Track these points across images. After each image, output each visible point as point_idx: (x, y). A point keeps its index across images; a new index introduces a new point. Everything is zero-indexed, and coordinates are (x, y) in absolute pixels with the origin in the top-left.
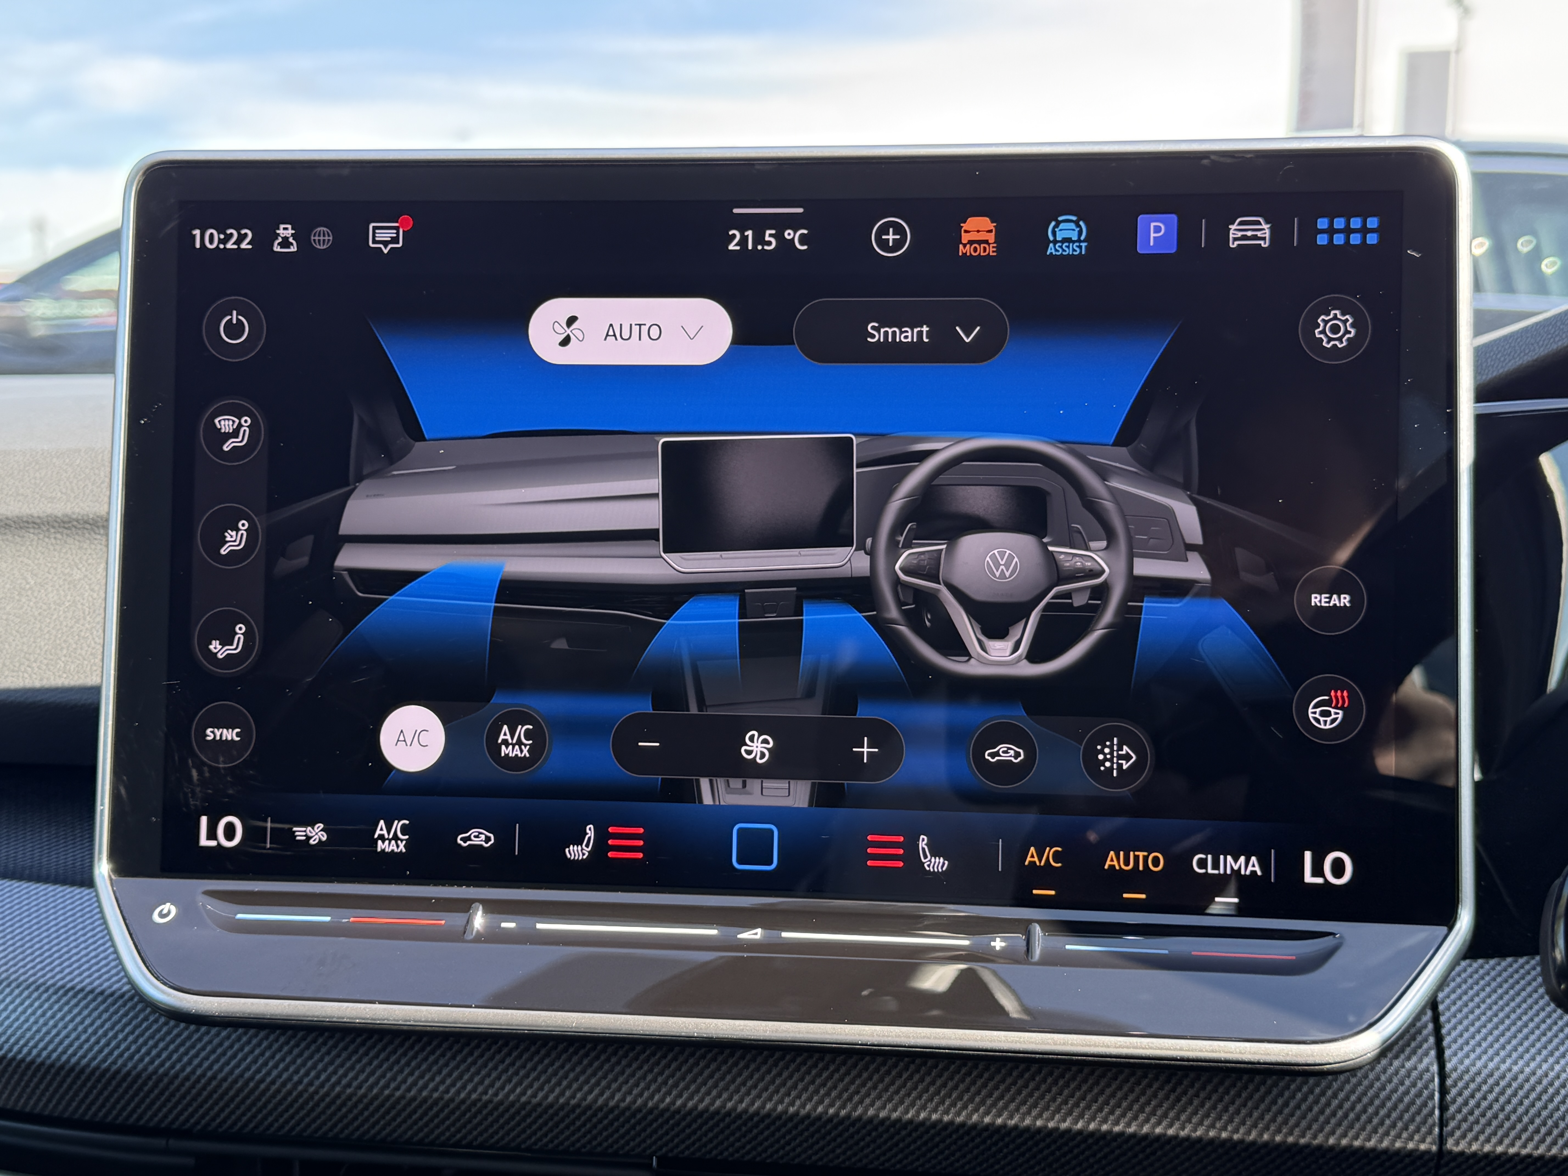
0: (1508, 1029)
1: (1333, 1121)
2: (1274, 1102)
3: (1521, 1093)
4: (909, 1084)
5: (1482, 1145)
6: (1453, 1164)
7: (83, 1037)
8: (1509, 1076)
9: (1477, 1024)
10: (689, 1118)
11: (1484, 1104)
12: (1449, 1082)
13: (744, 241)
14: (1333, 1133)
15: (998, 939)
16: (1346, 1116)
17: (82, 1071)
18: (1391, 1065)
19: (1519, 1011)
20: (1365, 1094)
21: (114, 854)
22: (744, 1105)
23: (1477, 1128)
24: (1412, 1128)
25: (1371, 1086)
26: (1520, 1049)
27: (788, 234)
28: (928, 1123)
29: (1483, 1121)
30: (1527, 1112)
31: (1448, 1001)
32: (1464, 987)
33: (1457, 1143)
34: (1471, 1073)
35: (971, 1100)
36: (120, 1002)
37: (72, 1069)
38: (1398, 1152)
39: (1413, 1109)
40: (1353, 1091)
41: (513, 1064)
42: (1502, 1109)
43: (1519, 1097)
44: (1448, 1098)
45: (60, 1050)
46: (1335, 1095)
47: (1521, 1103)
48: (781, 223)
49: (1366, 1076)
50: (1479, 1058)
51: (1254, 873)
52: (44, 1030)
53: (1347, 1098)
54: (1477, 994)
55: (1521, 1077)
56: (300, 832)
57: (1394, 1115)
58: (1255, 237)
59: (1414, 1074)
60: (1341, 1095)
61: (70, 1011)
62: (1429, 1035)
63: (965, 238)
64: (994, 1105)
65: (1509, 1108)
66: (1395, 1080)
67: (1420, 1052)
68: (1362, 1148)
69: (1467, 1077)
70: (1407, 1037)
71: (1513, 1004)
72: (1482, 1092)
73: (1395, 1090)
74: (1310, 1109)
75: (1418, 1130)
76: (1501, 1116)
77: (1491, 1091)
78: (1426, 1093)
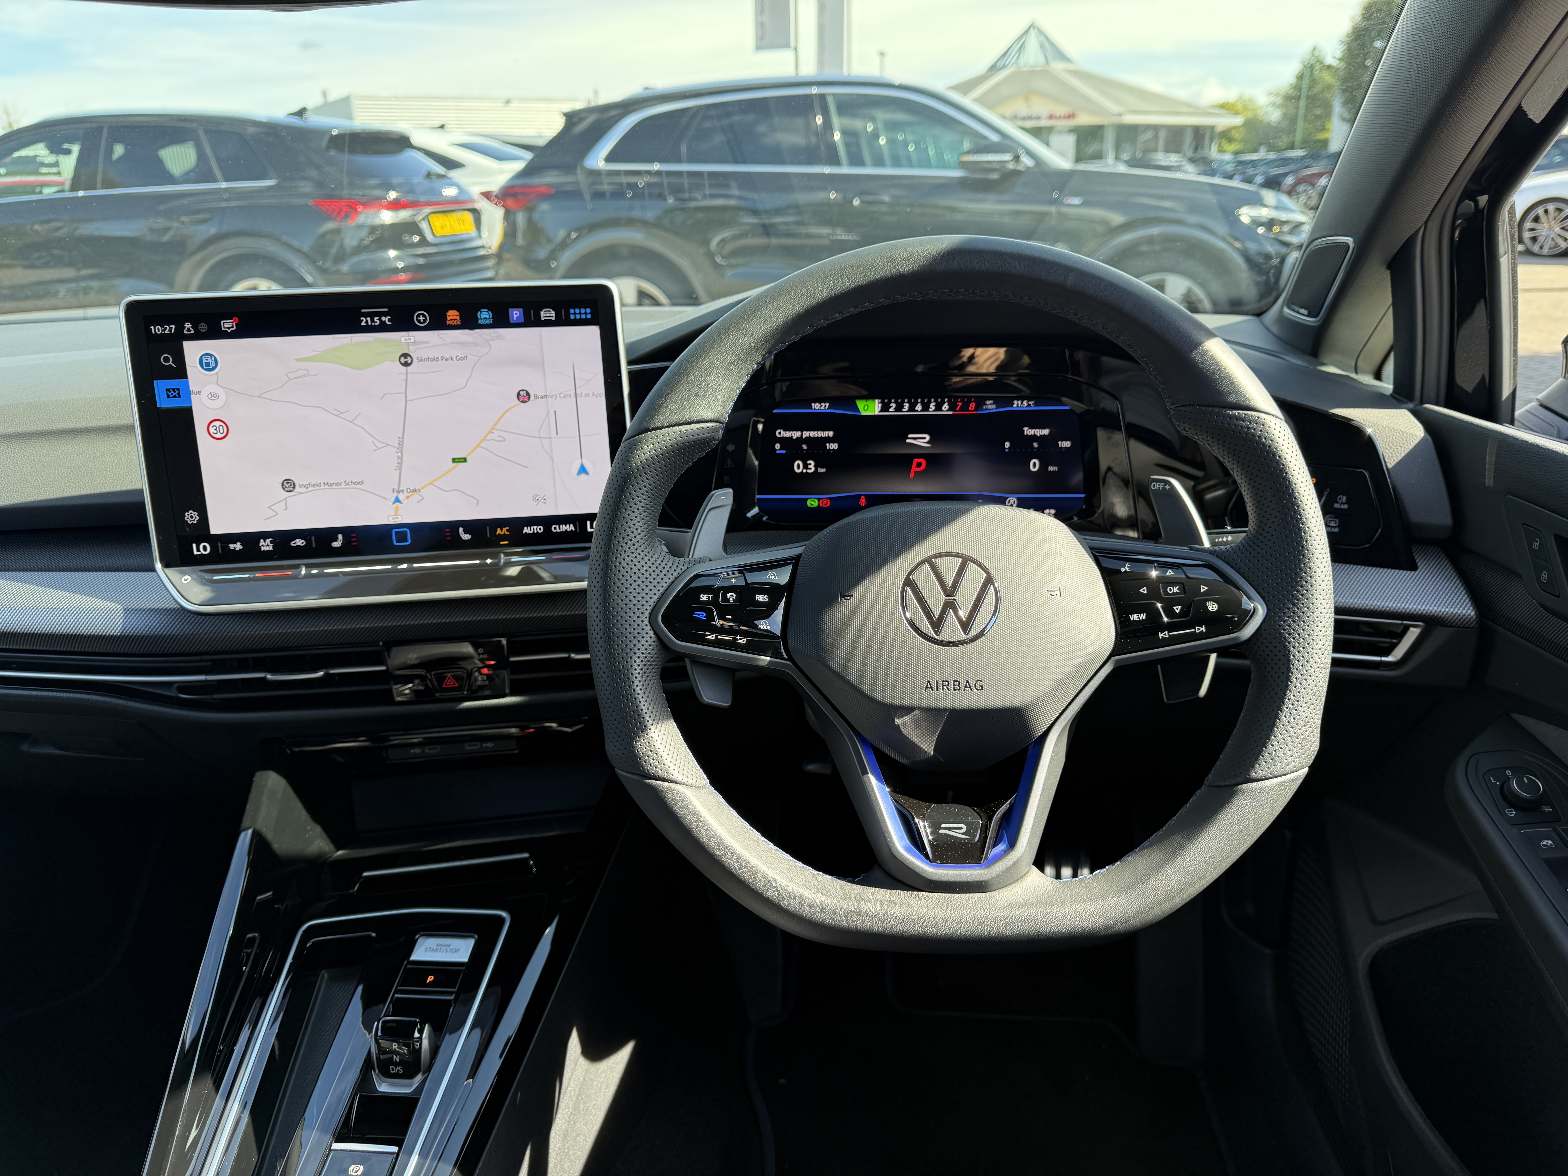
13: (367, 322)
15: (488, 560)
21: (162, 560)
27: (383, 318)
37: (160, 636)
48: (380, 315)
52: (146, 624)
56: (232, 546)
58: (550, 316)
61: (155, 616)
63: (449, 318)
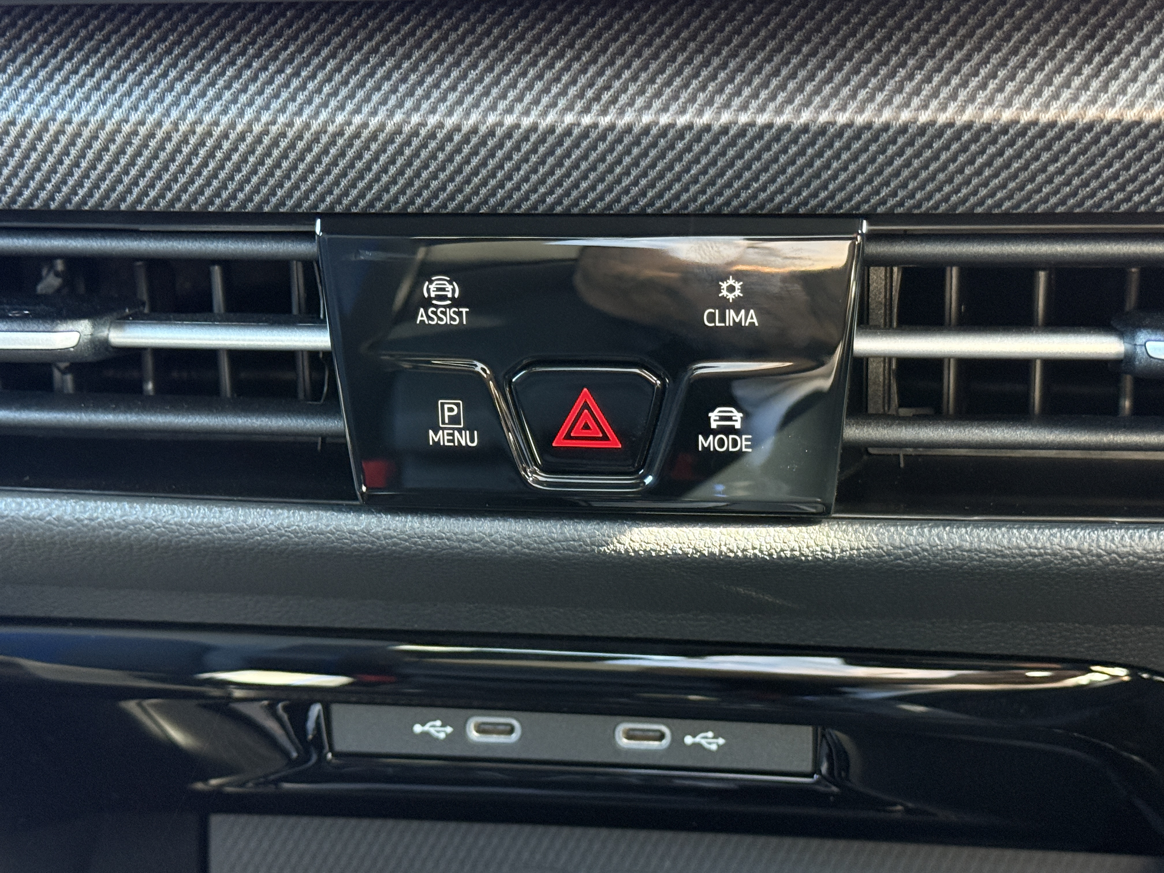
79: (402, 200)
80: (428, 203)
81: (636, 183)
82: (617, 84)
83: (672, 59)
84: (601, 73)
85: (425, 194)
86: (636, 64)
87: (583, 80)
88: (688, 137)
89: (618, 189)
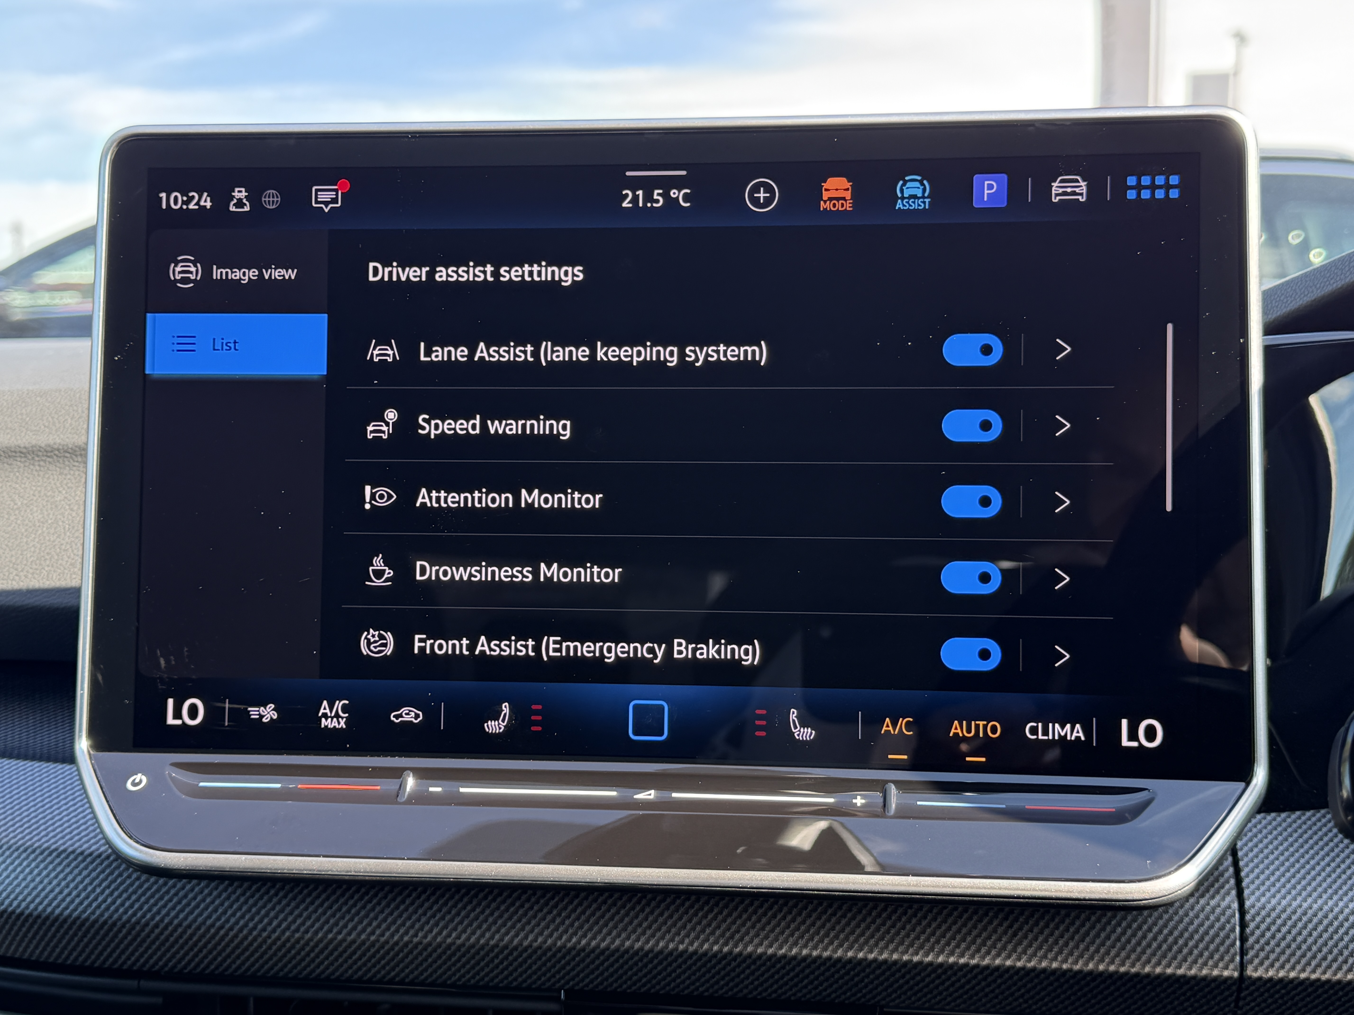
0: (1298, 872)
1: (1149, 951)
2: (1098, 935)
3: (1310, 926)
4: (783, 924)
5: (1278, 971)
6: (1253, 988)
7: (66, 891)
8: (1299, 911)
9: (1272, 868)
10: (592, 955)
11: (1279, 936)
12: (1248, 917)
13: (635, 199)
14: (1148, 961)
15: (859, 797)
16: (1160, 947)
17: (65, 920)
18: (1198, 903)
19: (1307, 857)
20: (1175, 928)
21: (93, 731)
22: (640, 943)
23: (1272, 956)
24: (1216, 957)
25: (1181, 921)
26: (1309, 888)
27: (674, 193)
28: (799, 957)
29: (1278, 950)
30: (1315, 942)
31: (1246, 849)
32: (1260, 836)
33: (1256, 970)
34: (1267, 909)
35: (836, 937)
36: (98, 861)
37: (56, 919)
38: (1204, 978)
39: (1217, 941)
40: (1165, 926)
41: (439, 910)
42: (1294, 940)
43: (1308, 929)
44: (1248, 931)
45: (45, 902)
46: (1150, 930)
47: (1310, 935)
48: (667, 184)
49: (1176, 913)
50: (1274, 896)
51: (1078, 738)
52: (32, 885)
53: (1160, 932)
54: (1271, 843)
55: (1310, 912)
56: (254, 712)
57: (1201, 946)
58: (1074, 193)
59: (1218, 911)
60: (1155, 929)
61: (54, 869)
62: (1230, 877)
63: (825, 195)
64: (856, 941)
65: (1299, 939)
66: (1202, 916)
67: (1222, 891)
68: (1174, 975)
69: (1263, 913)
70: (1211, 879)
71: (1302, 851)
72: (1276, 925)
73: (1202, 925)
74: (1129, 941)
75: (1222, 959)
76: (1294, 946)
77: (1284, 924)
78: (1228, 927)
79: (615, 985)
80: (630, 987)
81: (752, 983)
82: (743, 930)
83: (774, 916)
84: (734, 923)
85: (629, 983)
86: (754, 918)
87: (724, 926)
88: (783, 962)
89: (741, 986)
